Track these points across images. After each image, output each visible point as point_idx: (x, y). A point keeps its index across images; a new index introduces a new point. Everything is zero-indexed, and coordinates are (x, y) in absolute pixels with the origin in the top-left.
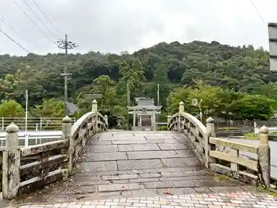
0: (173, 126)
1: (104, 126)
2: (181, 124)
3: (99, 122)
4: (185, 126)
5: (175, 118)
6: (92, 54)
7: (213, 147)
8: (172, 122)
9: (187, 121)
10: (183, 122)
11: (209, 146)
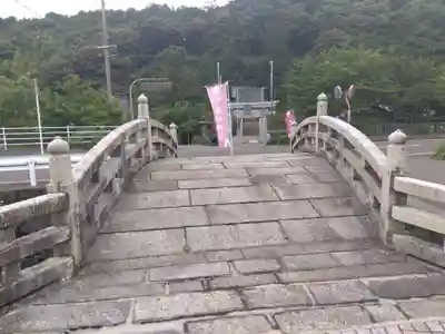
0: (302, 142)
1: (170, 144)
2: (321, 141)
3: (156, 138)
4: (327, 144)
5: (306, 127)
6: (154, 9)
7: (400, 198)
8: (299, 133)
9: (335, 134)
10: (326, 136)
11: (393, 196)
